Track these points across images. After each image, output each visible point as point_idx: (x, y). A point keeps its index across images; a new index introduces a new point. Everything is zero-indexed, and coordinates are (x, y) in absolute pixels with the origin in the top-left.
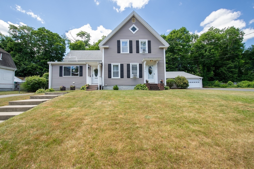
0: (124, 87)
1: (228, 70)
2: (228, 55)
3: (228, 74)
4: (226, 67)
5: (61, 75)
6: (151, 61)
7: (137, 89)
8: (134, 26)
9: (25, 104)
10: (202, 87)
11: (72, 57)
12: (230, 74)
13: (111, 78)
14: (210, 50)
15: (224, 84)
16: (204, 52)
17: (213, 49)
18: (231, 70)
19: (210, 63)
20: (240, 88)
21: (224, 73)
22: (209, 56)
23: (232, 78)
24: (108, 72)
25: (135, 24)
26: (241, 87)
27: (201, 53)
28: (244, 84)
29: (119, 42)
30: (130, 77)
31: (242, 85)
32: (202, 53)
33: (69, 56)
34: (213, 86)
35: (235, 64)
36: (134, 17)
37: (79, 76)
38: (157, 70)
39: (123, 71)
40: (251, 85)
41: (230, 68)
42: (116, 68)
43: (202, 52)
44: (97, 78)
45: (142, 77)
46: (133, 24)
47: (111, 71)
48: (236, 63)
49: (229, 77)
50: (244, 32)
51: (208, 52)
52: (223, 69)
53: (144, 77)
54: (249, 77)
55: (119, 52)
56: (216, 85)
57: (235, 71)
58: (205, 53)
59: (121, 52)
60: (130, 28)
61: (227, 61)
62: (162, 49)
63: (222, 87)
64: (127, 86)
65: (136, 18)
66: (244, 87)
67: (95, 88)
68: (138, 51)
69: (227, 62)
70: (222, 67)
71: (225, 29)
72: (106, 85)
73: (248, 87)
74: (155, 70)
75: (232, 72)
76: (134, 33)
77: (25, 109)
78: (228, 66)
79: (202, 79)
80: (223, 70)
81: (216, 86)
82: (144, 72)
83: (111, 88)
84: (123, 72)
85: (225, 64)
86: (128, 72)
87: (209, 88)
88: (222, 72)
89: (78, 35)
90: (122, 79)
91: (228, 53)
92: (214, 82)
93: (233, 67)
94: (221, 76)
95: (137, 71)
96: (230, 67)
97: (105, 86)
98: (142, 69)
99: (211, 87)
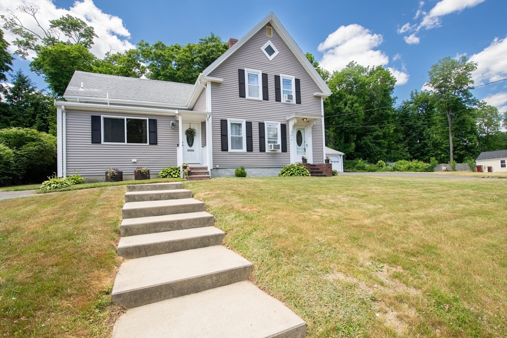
0: (254, 171)
2: (374, 114)
3: (375, 148)
4: (372, 135)
5: (96, 140)
6: (303, 119)
7: (291, 175)
8: (269, 43)
9: (165, 212)
10: (343, 171)
11: (87, 90)
12: (377, 148)
13: (227, 150)
14: (352, 104)
15: (373, 166)
16: (343, 106)
17: (356, 102)
18: (380, 140)
19: (351, 128)
20: (397, 172)
22: (350, 115)
23: (380, 154)
24: (221, 137)
25: (272, 40)
26: (398, 170)
27: (338, 108)
28: (401, 166)
29: (241, 73)
30: (264, 151)
31: (400, 168)
32: (340, 108)
33: (79, 86)
34: (355, 169)
35: (384, 131)
36: (269, 24)
37: (148, 144)
38: (311, 137)
39: (251, 137)
40: (412, 167)
41: (377, 137)
42: (236, 130)
43: (339, 106)
44: (193, 151)
45: (286, 151)
46: (268, 39)
47: (227, 136)
48: (386, 130)
50: (395, 78)
51: (349, 107)
52: (368, 139)
53: (290, 151)
54: (400, 154)
55: (242, 94)
56: (359, 167)
57: (384, 144)
58: (345, 108)
59: (247, 97)
60: (263, 47)
61: (373, 126)
62: (319, 97)
63: (369, 171)
64: (260, 169)
65: (273, 28)
66: (402, 171)
67: (203, 172)
68: (278, 99)
69: (372, 128)
70: (366, 136)
71: (368, 68)
72: (218, 166)
73: (408, 170)
74: (308, 138)
76: (271, 58)
77: (201, 221)
78: (375, 134)
79: (343, 156)
80: (368, 141)
81: (360, 170)
82: (290, 140)
83: (228, 174)
84: (252, 140)
85: (370, 131)
86: (261, 138)
87: (349, 172)
88: (366, 143)
89: (55, 24)
90: (250, 153)
91: (373, 112)
92: (355, 161)
93: (381, 137)
94: (364, 151)
95: (277, 139)
96: (377, 135)
97: (215, 170)
98: (286, 134)
99: (353, 171)
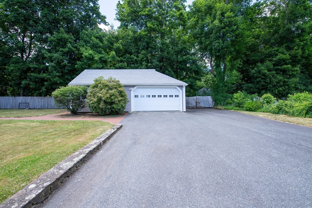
1: (276, 67)
10: (185, 110)
12: (278, 77)
21: (264, 75)
35: (293, 52)
48: (297, 51)
49: (277, 83)
52: (263, 66)
57: (293, 71)
75: (284, 72)
78: (276, 58)
80: (264, 68)
88: (259, 72)
93: (288, 61)
96: (279, 59)
